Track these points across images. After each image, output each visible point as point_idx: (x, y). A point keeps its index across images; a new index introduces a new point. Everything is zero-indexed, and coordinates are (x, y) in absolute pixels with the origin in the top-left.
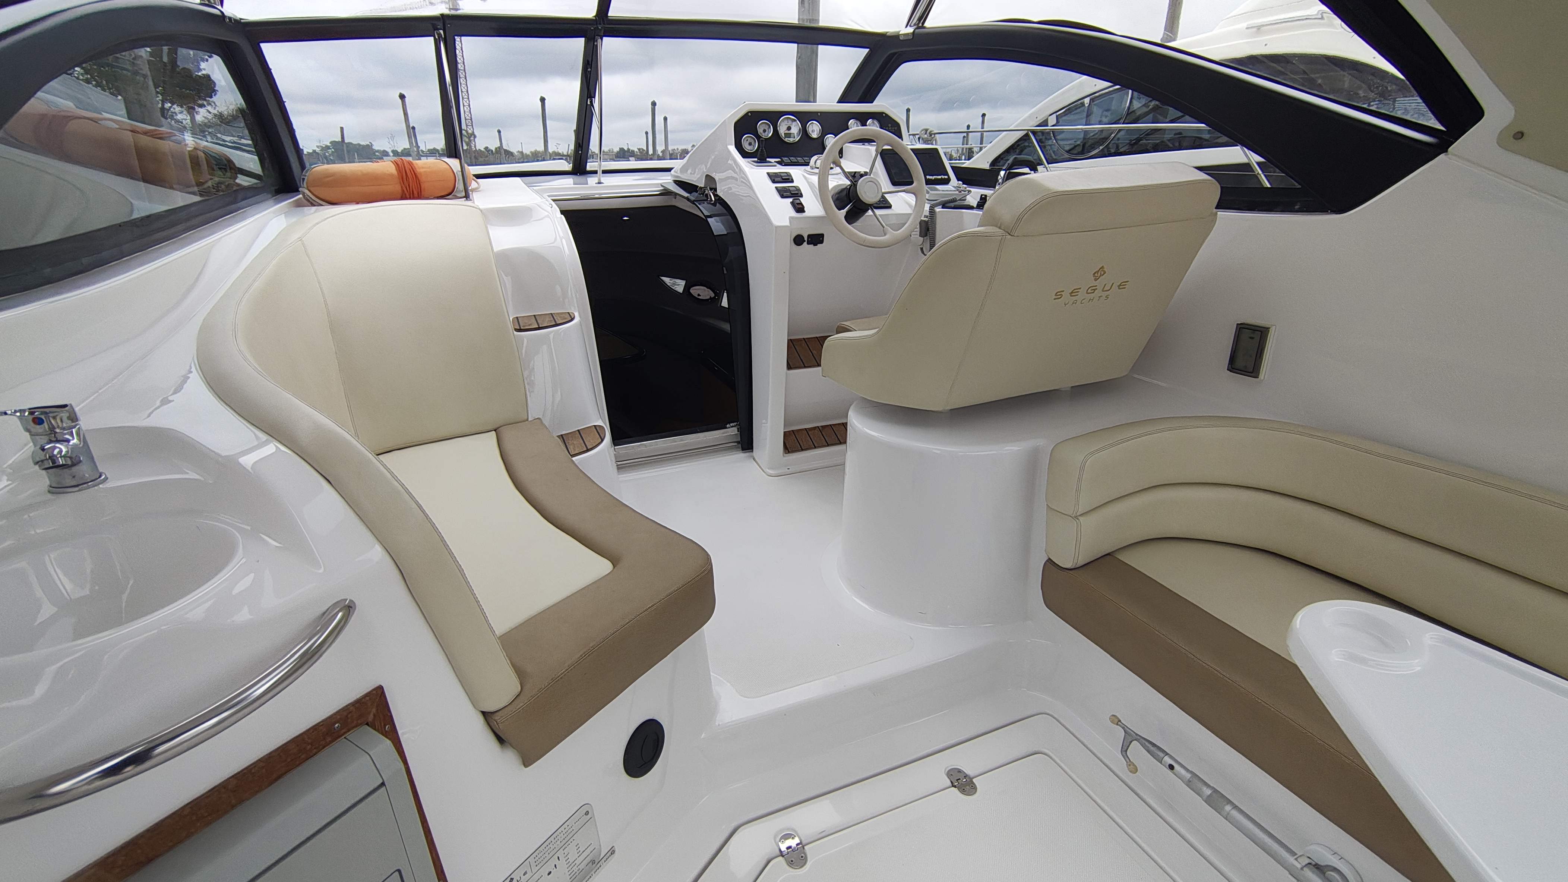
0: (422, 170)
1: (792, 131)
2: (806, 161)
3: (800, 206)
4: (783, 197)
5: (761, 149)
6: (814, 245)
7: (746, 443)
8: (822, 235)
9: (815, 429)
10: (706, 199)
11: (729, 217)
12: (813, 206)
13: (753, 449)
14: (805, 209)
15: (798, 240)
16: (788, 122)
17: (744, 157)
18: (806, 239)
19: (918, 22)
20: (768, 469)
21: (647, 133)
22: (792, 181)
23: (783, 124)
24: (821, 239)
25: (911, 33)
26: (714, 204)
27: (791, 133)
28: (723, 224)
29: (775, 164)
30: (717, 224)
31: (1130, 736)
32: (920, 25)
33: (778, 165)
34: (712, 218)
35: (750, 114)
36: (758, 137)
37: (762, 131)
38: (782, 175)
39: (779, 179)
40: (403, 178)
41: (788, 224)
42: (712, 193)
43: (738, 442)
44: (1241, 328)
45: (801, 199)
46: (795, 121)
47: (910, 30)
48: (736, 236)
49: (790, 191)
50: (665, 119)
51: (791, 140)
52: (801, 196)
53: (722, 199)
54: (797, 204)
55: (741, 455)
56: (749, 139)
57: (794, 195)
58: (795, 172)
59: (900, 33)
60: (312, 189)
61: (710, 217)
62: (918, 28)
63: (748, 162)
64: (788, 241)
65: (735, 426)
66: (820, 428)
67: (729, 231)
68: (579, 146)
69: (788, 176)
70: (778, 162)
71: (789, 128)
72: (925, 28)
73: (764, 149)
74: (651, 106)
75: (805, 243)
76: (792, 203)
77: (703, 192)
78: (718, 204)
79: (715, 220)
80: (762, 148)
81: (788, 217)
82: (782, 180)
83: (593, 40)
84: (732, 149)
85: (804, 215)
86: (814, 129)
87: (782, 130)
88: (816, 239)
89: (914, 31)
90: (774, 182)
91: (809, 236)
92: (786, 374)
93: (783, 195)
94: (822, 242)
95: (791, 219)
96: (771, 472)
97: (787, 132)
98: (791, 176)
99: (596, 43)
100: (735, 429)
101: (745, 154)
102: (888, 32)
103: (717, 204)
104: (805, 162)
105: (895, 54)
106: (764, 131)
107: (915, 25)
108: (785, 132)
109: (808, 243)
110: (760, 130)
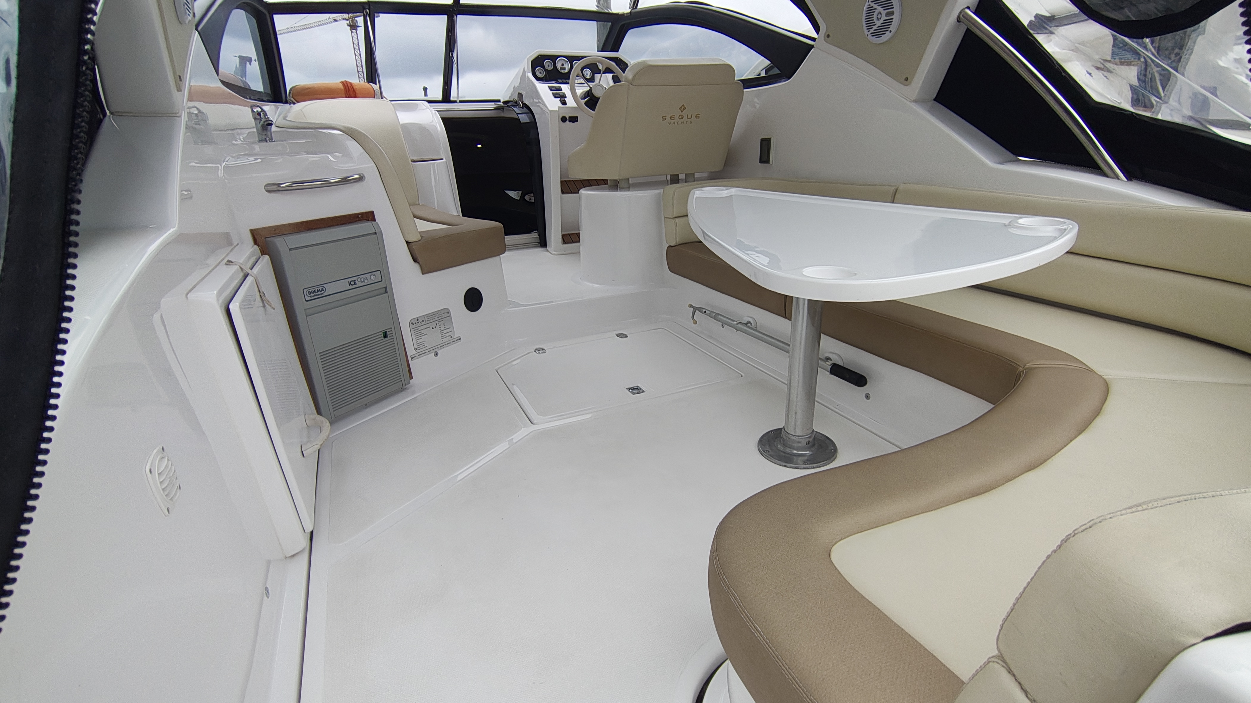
0: (357, 87)
1: (564, 66)
3: (564, 101)
4: (555, 97)
6: (573, 123)
7: (543, 243)
8: (577, 117)
10: (519, 107)
11: (531, 115)
12: (571, 102)
13: (546, 246)
14: (567, 103)
15: (564, 119)
16: (562, 61)
17: (537, 80)
18: (568, 119)
19: (633, 6)
20: (554, 251)
22: (561, 90)
23: (558, 62)
24: (577, 119)
25: (629, 12)
26: (522, 108)
27: (564, 68)
28: (527, 118)
30: (524, 117)
31: (695, 309)
32: (634, 8)
34: (520, 115)
35: (540, 56)
36: (545, 69)
37: (547, 66)
38: (557, 88)
39: (554, 89)
40: (347, 91)
41: (557, 110)
42: (521, 102)
43: (539, 243)
44: (762, 140)
45: (566, 99)
46: (567, 62)
48: (533, 124)
49: (559, 94)
51: (563, 71)
52: (566, 97)
53: (526, 104)
55: (540, 250)
56: (540, 70)
57: (562, 98)
58: (564, 86)
60: (295, 98)
63: (539, 82)
64: (557, 120)
65: (536, 232)
67: (531, 121)
68: (446, 83)
70: (554, 82)
71: (563, 64)
72: (637, 8)
75: (568, 121)
76: (560, 100)
77: (516, 103)
78: (524, 108)
79: (523, 115)
80: (547, 75)
82: (556, 90)
83: (452, 17)
84: (530, 76)
85: (567, 106)
87: (559, 66)
88: (574, 119)
89: (631, 11)
90: (551, 90)
91: (570, 117)
92: (561, 196)
94: (577, 121)
95: (559, 107)
96: (556, 253)
97: (562, 67)
98: (560, 88)
99: (453, 19)
100: (536, 234)
101: (538, 79)
105: (624, 25)
106: (549, 66)
107: (631, 8)
109: (569, 121)
110: (546, 66)
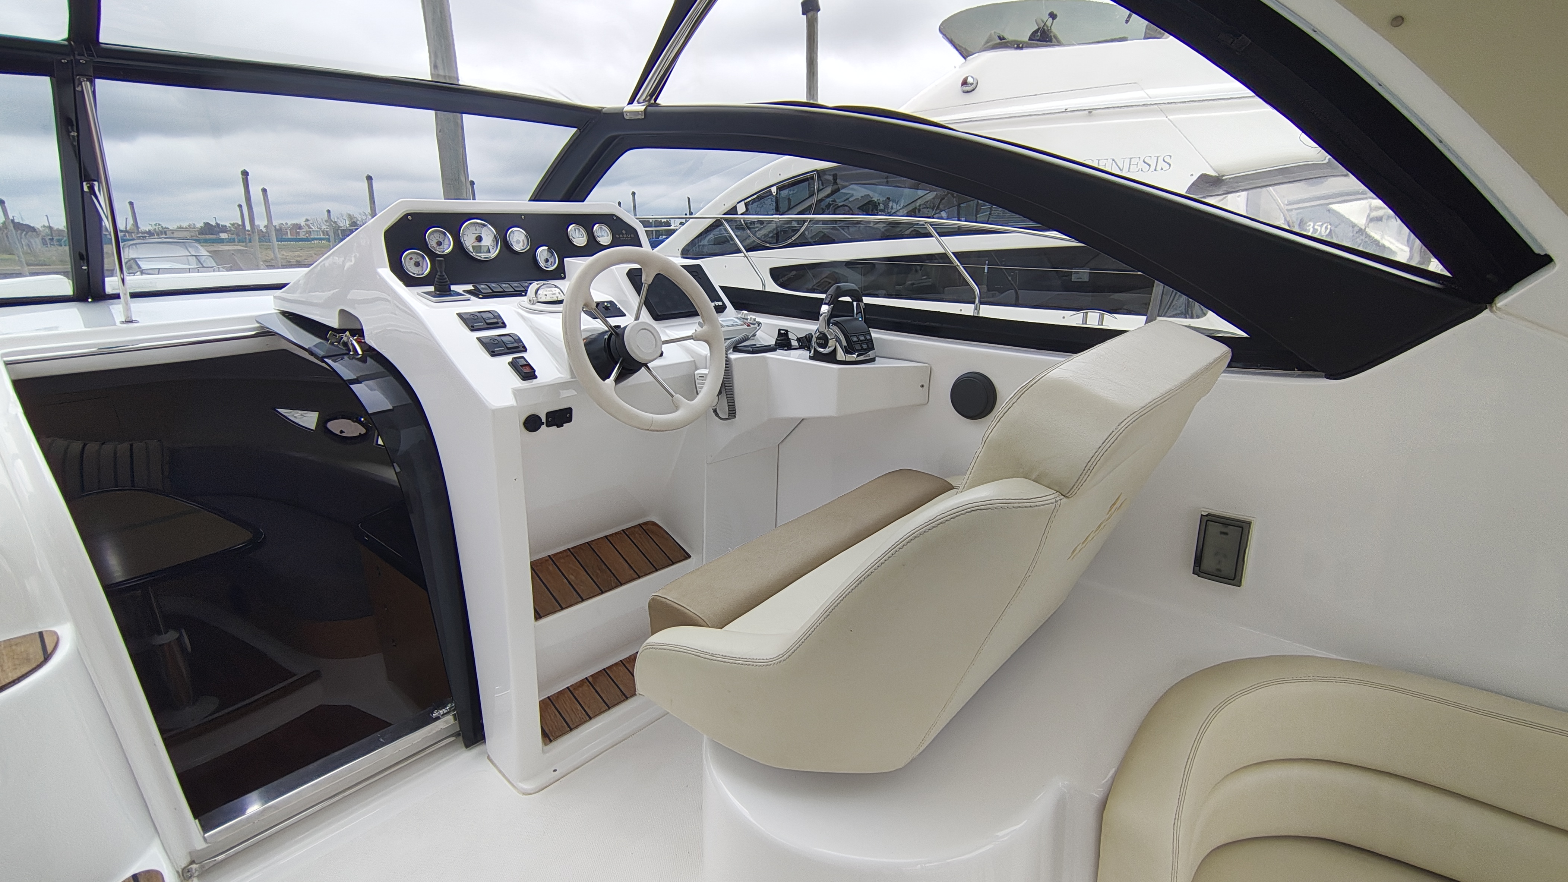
1: (483, 243)
2: (516, 289)
3: (525, 367)
4: (493, 354)
5: (439, 273)
6: (558, 427)
7: (472, 734)
8: (569, 410)
9: (583, 685)
10: (347, 352)
11: (393, 379)
12: (544, 365)
13: (485, 738)
14: (536, 373)
15: (532, 423)
16: (476, 230)
17: (408, 284)
18: (544, 420)
19: (649, 97)
20: (520, 782)
21: (240, 206)
22: (504, 326)
23: (467, 232)
24: (568, 415)
25: (641, 111)
26: (363, 360)
27: (481, 246)
28: (384, 393)
29: (468, 296)
30: (373, 392)
32: (652, 101)
33: (473, 298)
34: (361, 383)
35: (409, 218)
36: (432, 255)
37: (435, 245)
38: (485, 315)
39: (481, 323)
42: (356, 340)
43: (457, 735)
44: (1208, 521)
45: (525, 356)
46: (485, 225)
47: (639, 107)
48: (410, 409)
49: (504, 343)
50: (264, 191)
51: (482, 256)
52: (525, 349)
53: (374, 350)
54: (522, 366)
56: (414, 257)
57: (512, 351)
58: (503, 307)
59: (624, 110)
61: (357, 381)
62: (650, 105)
63: (418, 294)
64: (515, 432)
65: (449, 714)
66: (590, 680)
67: (396, 404)
68: (81, 257)
69: (495, 317)
70: (469, 292)
71: (479, 239)
72: (658, 105)
73: (444, 273)
74: (241, 176)
75: (544, 427)
76: (512, 364)
77: (338, 340)
78: (370, 360)
79: (365, 384)
80: (441, 272)
81: (510, 391)
82: (486, 326)
83: (72, 85)
84: (386, 273)
85: (535, 381)
86: (518, 239)
87: (469, 241)
88: (560, 417)
89: (645, 109)
90: (473, 329)
91: (548, 414)
92: (535, 626)
93: (493, 352)
94: (570, 420)
95: (516, 392)
96: (526, 786)
97: (476, 244)
98: (501, 318)
99: (79, 89)
100: (449, 717)
101: (409, 281)
102: (604, 108)
103: (368, 358)
104: (516, 291)
105: (616, 136)
106: (439, 243)
107: (644, 101)
108: (473, 245)
109: (548, 426)
110: (432, 242)
